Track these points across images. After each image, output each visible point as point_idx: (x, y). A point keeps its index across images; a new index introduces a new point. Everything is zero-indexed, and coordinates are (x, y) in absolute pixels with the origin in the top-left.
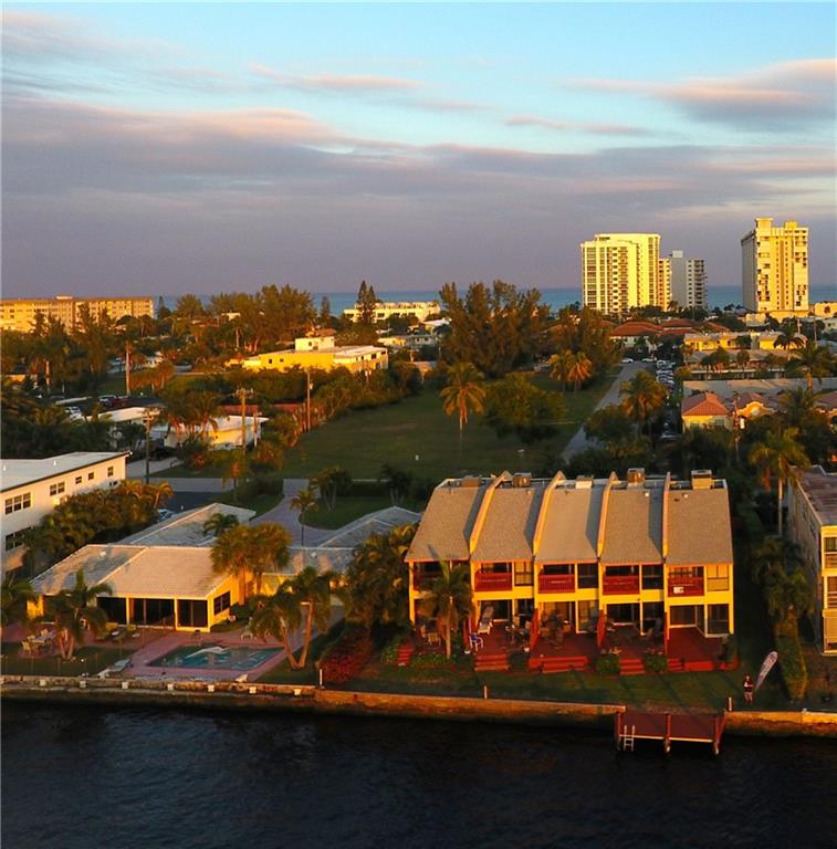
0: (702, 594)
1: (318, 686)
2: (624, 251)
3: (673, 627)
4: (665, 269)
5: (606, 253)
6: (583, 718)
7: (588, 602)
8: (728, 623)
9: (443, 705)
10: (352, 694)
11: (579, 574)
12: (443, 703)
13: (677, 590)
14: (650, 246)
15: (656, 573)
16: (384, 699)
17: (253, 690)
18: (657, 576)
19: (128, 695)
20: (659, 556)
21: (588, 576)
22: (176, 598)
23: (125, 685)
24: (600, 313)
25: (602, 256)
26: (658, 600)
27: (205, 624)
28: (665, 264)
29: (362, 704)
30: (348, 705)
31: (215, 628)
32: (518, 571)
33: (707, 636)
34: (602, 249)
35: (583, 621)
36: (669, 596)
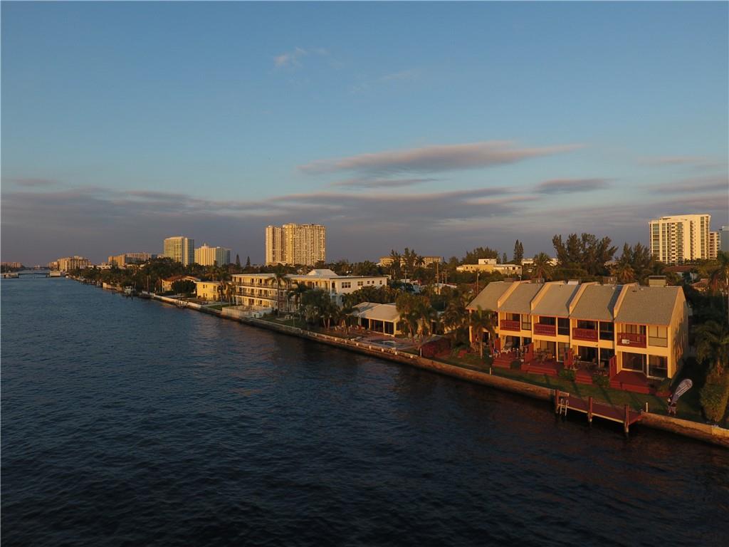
0: (645, 347)
1: (419, 355)
2: (680, 225)
3: (624, 369)
4: (715, 238)
5: (666, 227)
6: (541, 395)
7: (565, 343)
8: (667, 371)
9: (469, 373)
10: (431, 361)
11: (558, 326)
12: (469, 372)
13: (624, 341)
14: (702, 222)
15: (609, 330)
16: (444, 366)
17: (396, 353)
18: (610, 332)
19: (357, 348)
20: (611, 318)
21: (564, 327)
22: (384, 320)
23: (357, 344)
24: (663, 263)
25: (664, 228)
26: (612, 348)
27: (393, 333)
28: (715, 235)
29: (435, 367)
30: (429, 366)
31: (396, 336)
32: (524, 321)
33: (648, 376)
34: (664, 225)
35: (561, 355)
36: (618, 344)
